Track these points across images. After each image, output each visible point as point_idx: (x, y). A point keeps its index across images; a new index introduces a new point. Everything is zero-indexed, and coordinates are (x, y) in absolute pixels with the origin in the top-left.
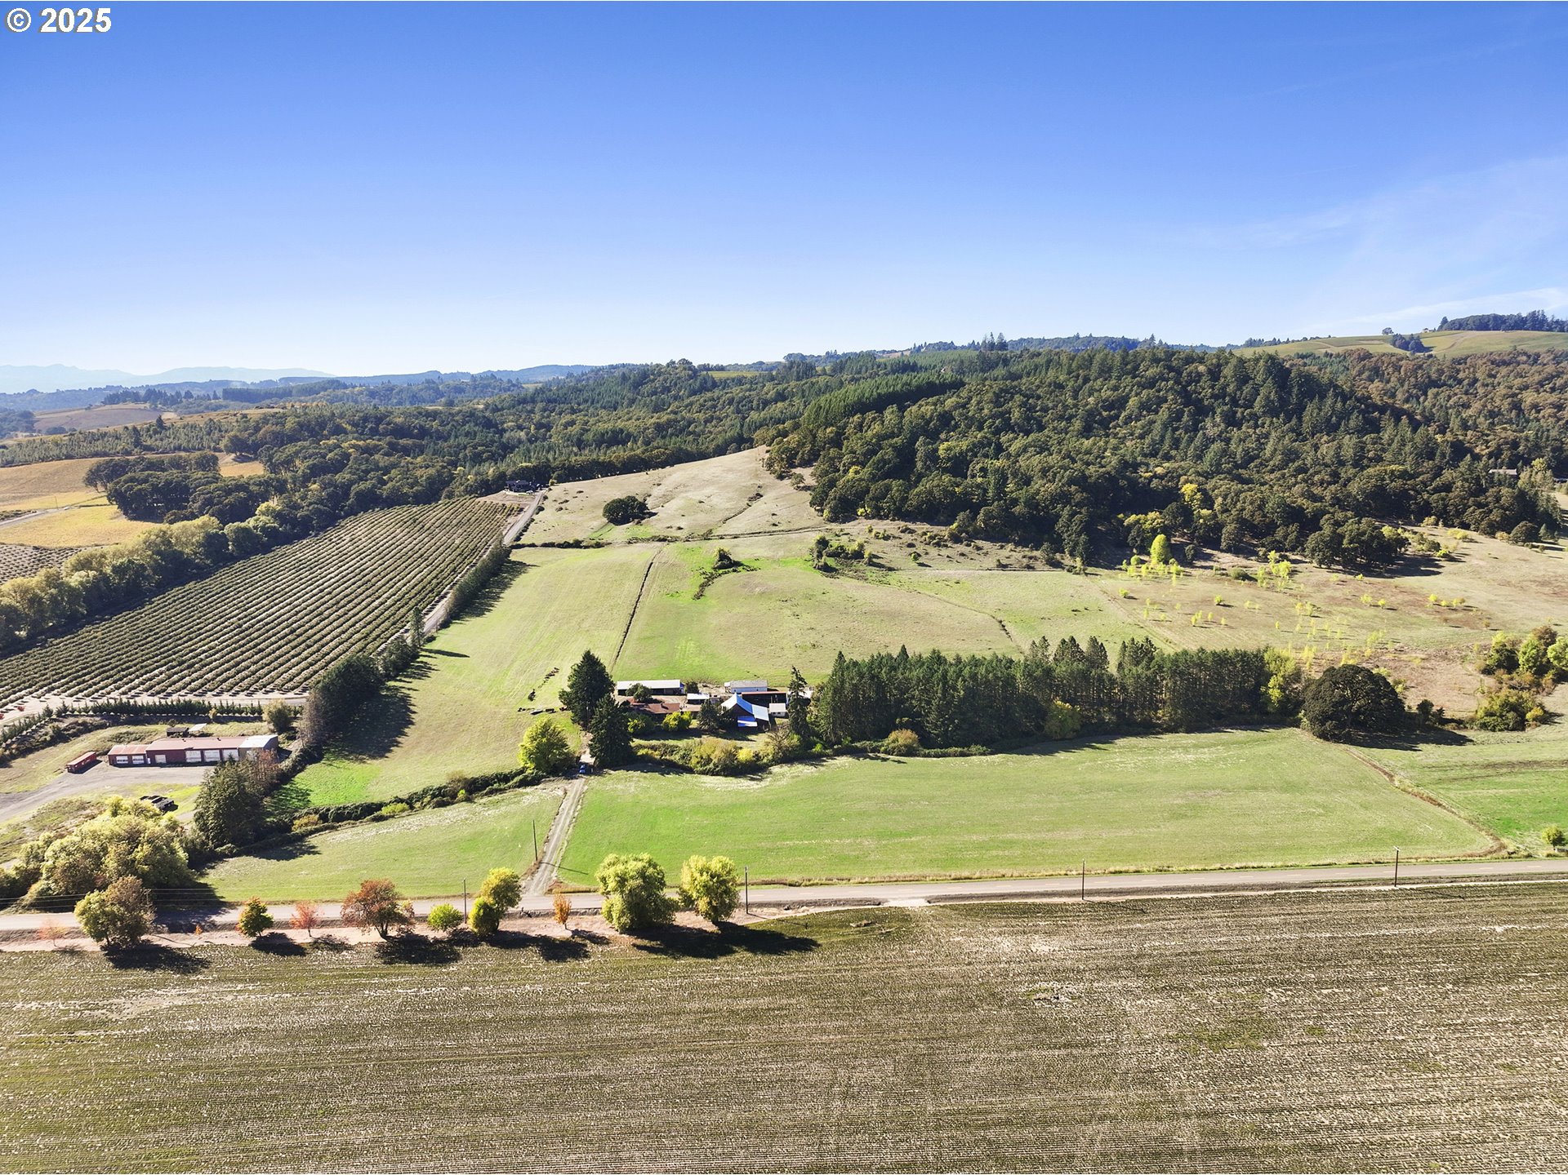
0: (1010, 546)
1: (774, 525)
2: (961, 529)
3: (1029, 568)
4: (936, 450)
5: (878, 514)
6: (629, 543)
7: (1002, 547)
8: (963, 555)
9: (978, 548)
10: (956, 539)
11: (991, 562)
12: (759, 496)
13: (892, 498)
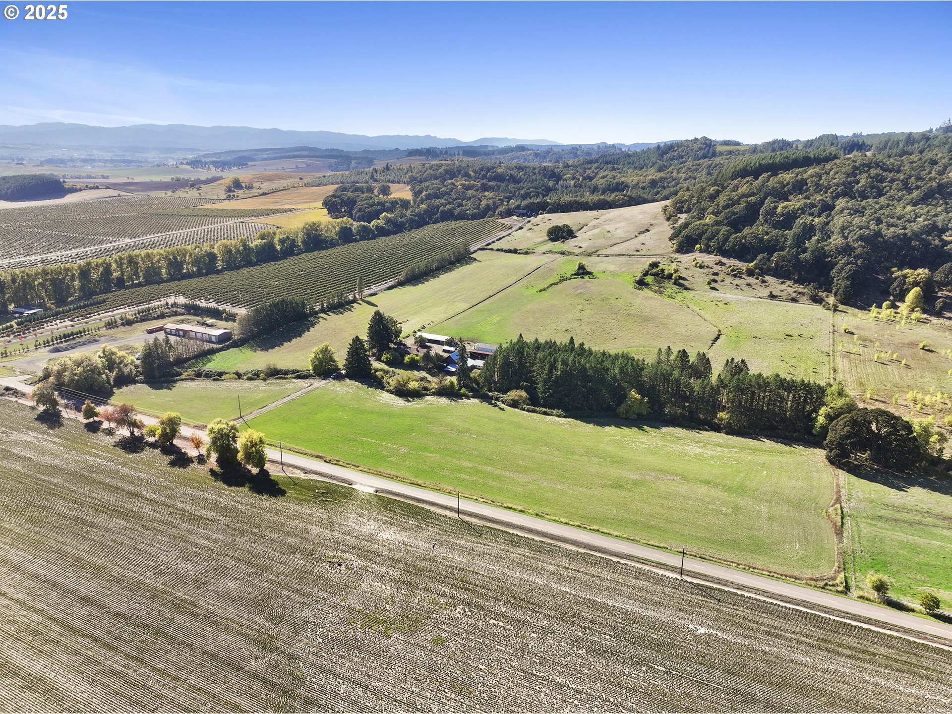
0: (788, 283)
1: (638, 251)
2: (756, 267)
3: (794, 300)
4: (776, 207)
5: (707, 251)
6: (544, 253)
7: (782, 283)
8: (749, 285)
9: (763, 282)
10: (750, 273)
11: (766, 292)
12: (648, 230)
13: (718, 239)
